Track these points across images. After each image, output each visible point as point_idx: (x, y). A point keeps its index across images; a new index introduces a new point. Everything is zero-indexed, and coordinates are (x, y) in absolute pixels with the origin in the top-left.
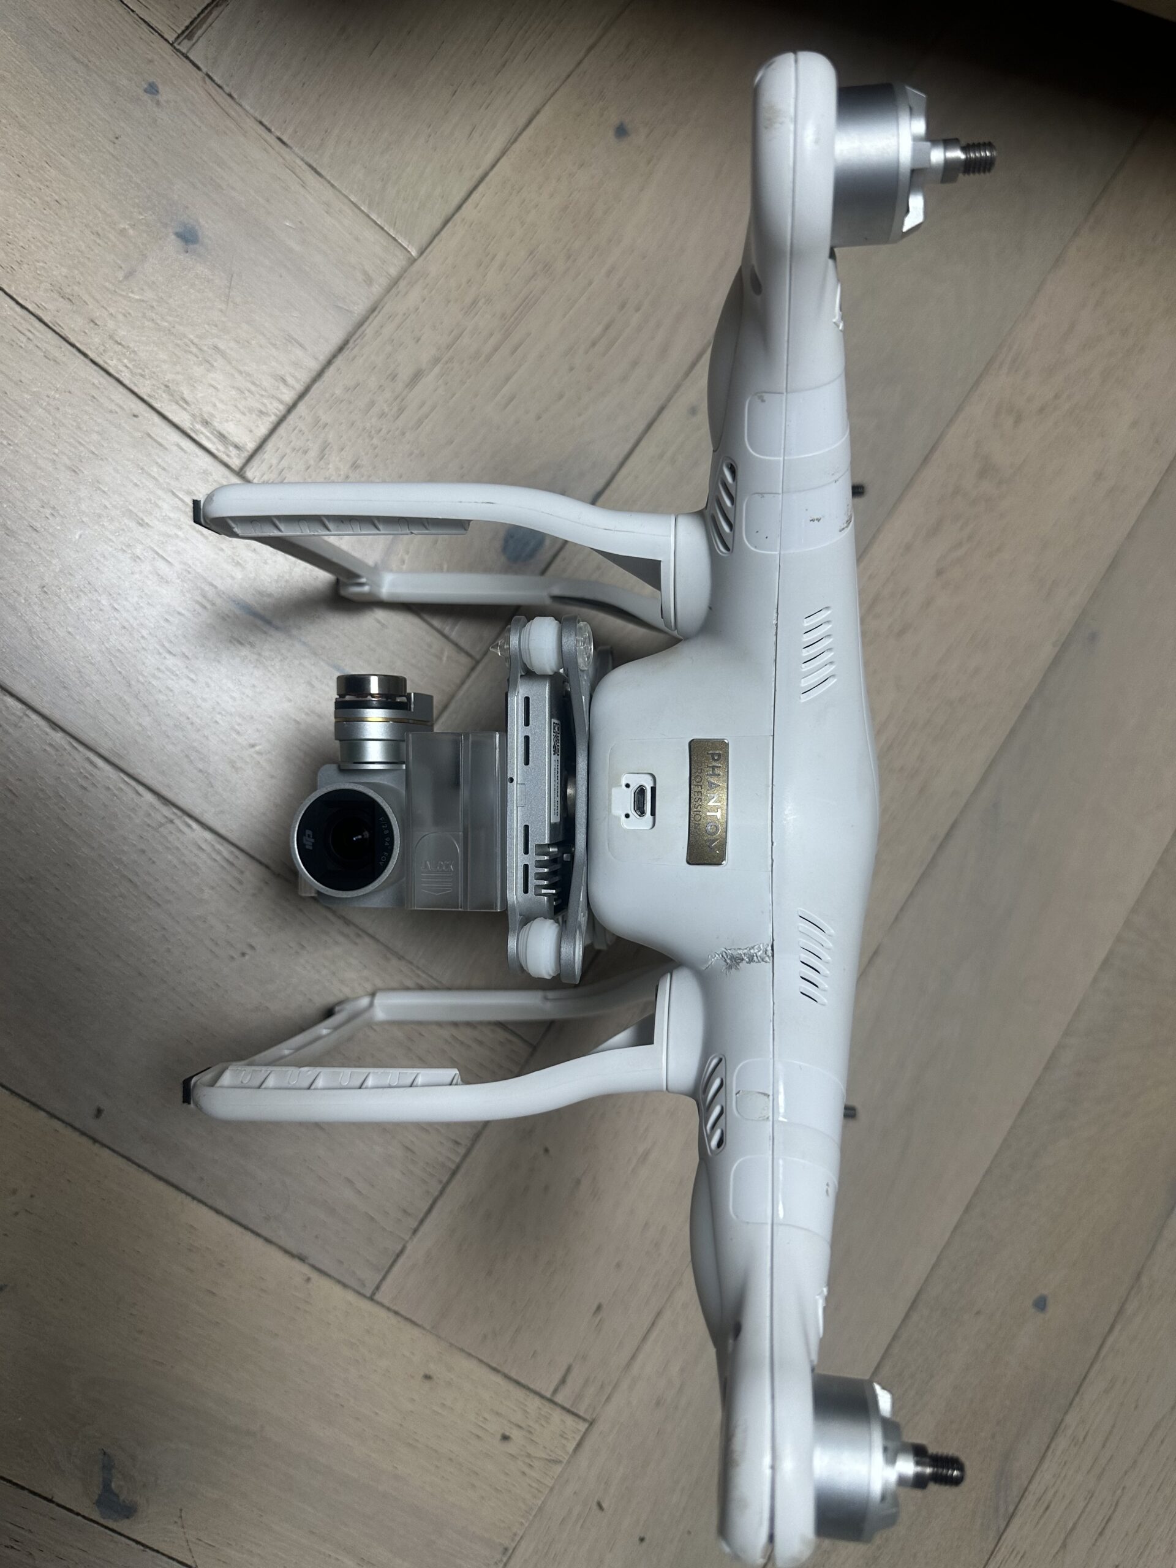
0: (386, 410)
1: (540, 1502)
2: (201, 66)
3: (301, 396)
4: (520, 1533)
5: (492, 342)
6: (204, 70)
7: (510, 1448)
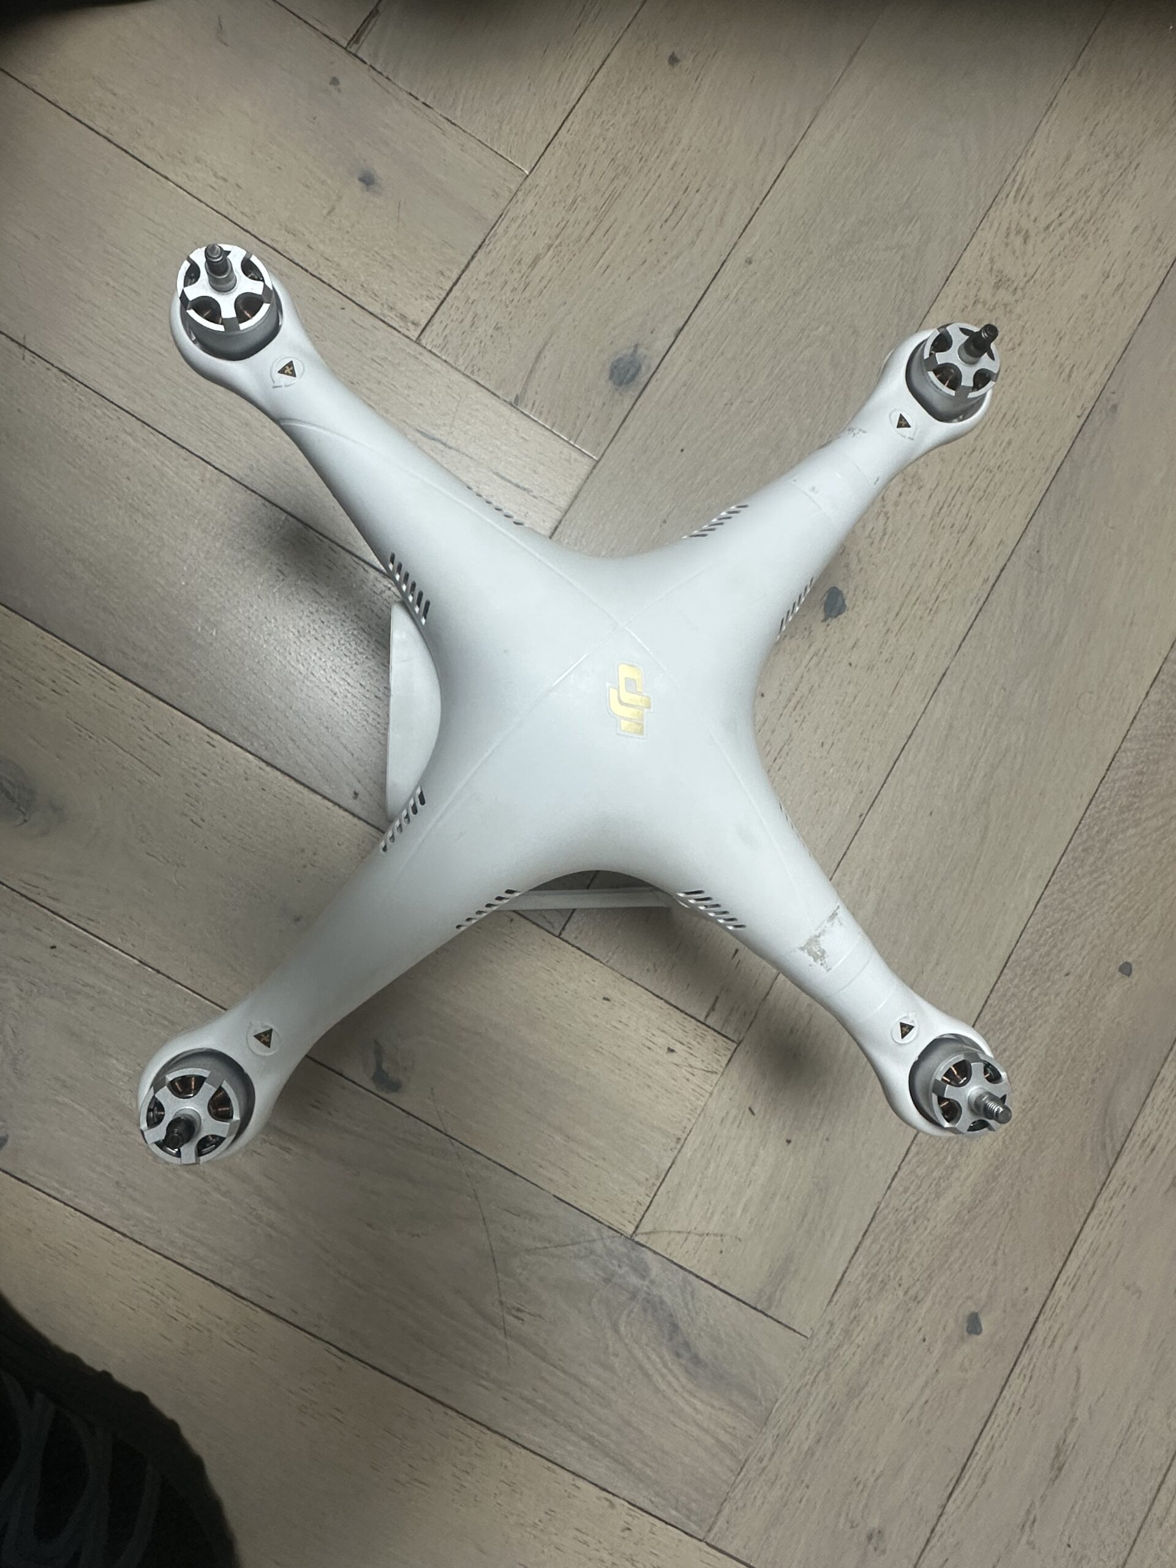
0: (516, 286)
1: (703, 1104)
2: (366, 60)
3: (455, 284)
4: (689, 1127)
5: (590, 229)
6: (369, 63)
7: (674, 1058)
